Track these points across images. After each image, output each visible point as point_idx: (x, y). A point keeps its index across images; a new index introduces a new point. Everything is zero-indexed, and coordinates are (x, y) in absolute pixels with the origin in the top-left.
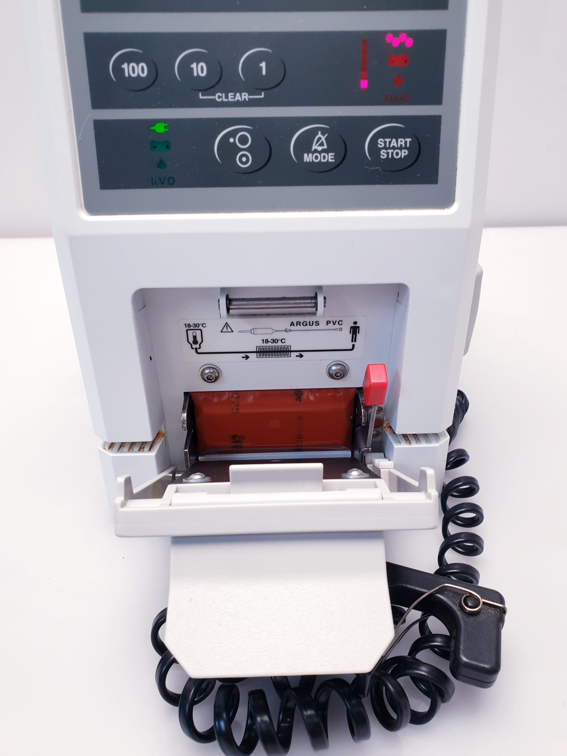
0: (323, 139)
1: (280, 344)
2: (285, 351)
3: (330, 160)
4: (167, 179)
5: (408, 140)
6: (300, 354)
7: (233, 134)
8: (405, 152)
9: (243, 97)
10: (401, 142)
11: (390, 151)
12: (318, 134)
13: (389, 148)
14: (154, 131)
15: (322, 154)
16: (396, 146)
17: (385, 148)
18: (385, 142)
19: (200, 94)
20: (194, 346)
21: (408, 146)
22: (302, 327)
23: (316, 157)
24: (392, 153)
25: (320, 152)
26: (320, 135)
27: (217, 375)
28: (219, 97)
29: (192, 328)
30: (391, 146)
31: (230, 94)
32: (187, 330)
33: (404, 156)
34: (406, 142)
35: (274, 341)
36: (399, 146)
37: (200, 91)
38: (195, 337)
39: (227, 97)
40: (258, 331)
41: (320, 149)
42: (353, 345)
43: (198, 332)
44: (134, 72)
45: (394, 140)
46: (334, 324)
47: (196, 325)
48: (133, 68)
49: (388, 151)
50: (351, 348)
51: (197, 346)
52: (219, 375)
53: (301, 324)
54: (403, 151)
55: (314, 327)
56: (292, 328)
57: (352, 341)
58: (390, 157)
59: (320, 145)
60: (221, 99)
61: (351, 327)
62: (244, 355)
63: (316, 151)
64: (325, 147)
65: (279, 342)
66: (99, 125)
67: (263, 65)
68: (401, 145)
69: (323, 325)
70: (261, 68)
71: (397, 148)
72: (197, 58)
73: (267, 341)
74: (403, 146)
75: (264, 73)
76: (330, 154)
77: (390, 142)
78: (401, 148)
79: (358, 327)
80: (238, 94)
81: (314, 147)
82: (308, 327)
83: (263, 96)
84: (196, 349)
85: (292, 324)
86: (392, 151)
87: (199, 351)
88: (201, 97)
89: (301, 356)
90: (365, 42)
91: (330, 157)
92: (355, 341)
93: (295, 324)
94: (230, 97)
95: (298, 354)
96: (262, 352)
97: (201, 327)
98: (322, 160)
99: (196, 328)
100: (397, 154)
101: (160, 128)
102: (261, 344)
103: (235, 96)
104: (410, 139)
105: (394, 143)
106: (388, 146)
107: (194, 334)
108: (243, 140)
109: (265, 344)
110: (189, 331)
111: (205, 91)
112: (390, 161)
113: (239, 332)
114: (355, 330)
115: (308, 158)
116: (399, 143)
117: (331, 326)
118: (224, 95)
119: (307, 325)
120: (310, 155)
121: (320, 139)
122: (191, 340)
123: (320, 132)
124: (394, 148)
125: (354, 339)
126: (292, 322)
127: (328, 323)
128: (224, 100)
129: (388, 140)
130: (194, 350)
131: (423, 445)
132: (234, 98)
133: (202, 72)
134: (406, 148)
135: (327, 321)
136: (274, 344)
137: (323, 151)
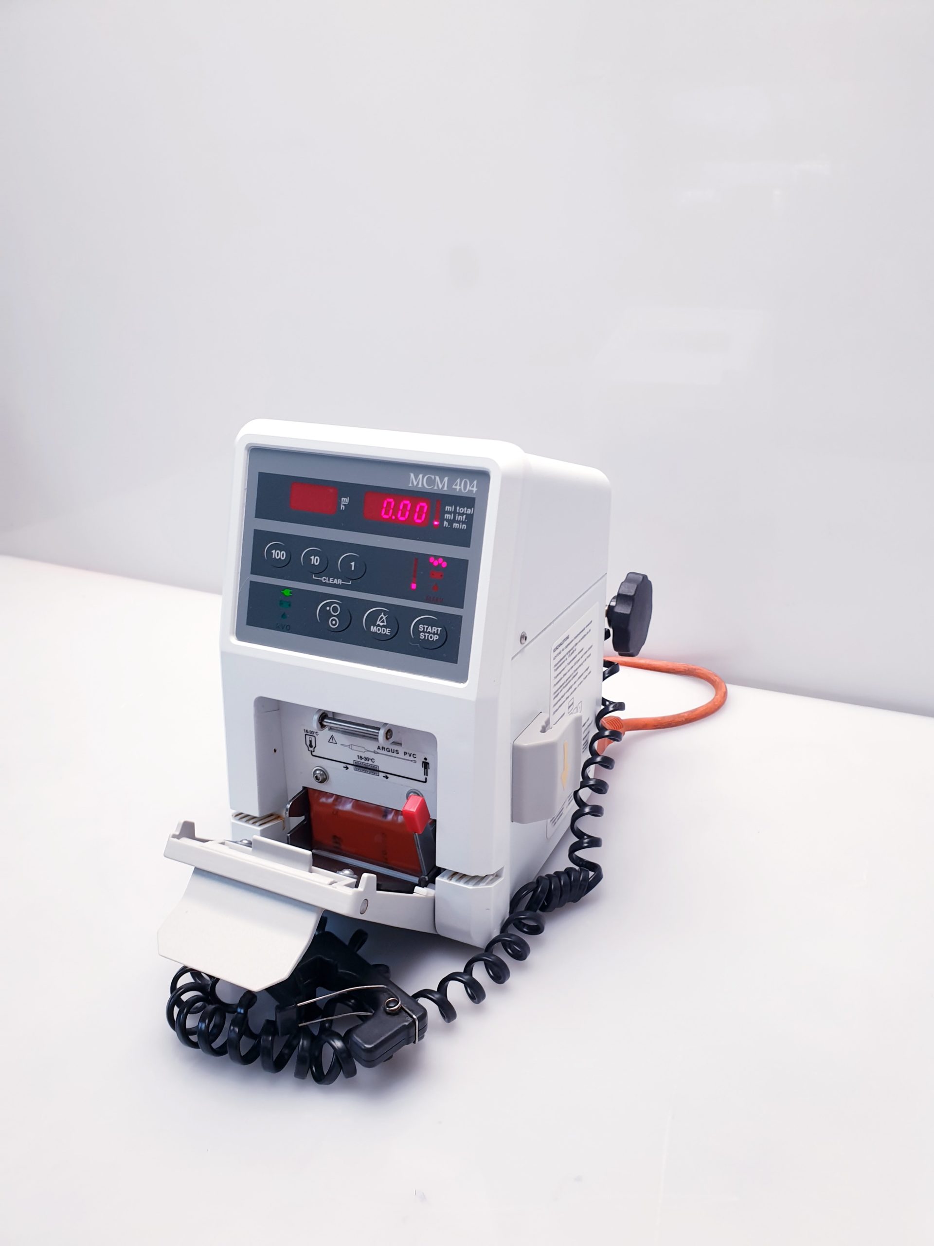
0: (384, 618)
1: (370, 762)
2: (375, 770)
3: (387, 633)
4: (285, 627)
5: (439, 629)
6: (387, 775)
7: (329, 604)
8: (436, 637)
9: (339, 582)
10: (435, 629)
11: (427, 634)
12: (381, 614)
13: (426, 632)
14: (283, 594)
15: (383, 628)
16: (431, 632)
17: (423, 631)
18: (424, 628)
19: (314, 576)
20: (310, 749)
21: (439, 633)
22: (385, 752)
23: (379, 630)
24: (428, 636)
25: (382, 627)
26: (382, 615)
27: (325, 777)
28: (324, 579)
29: (309, 734)
30: (428, 631)
31: (331, 579)
32: (306, 735)
33: (436, 640)
34: (438, 630)
35: (367, 759)
36: (433, 632)
37: (315, 573)
38: (311, 742)
39: (329, 580)
40: (354, 748)
41: (381, 624)
42: (426, 778)
43: (313, 739)
44: (278, 556)
45: (430, 627)
46: (410, 756)
47: (312, 732)
48: (278, 553)
49: (426, 634)
50: (424, 780)
51: (312, 749)
52: (326, 776)
53: (386, 749)
54: (435, 636)
55: (394, 754)
56: (379, 751)
57: (425, 775)
58: (426, 638)
59: (383, 622)
60: (325, 581)
61: (423, 762)
62: (344, 765)
63: (379, 625)
64: (385, 624)
65: (370, 761)
66: (252, 584)
67: (353, 564)
68: (434, 632)
69: (401, 755)
70: (351, 565)
71: (431, 633)
72: (315, 553)
73: (361, 758)
74: (436, 632)
75: (353, 569)
76: (388, 629)
77: (427, 628)
78: (434, 634)
79: (428, 763)
80: (336, 580)
81: (378, 623)
82: (390, 753)
83: (350, 583)
84: (311, 751)
85: (379, 748)
86: (428, 634)
87: (314, 753)
88: (314, 578)
89: (387, 778)
90: (416, 560)
91: (387, 631)
92: (427, 775)
93: (381, 748)
94: (331, 580)
95: (384, 775)
96: (358, 766)
97: (315, 735)
98: (382, 633)
99: (312, 734)
100: (431, 637)
101: (287, 593)
102: (357, 759)
103: (334, 580)
104: (441, 629)
105: (429, 629)
106: (425, 630)
107: (310, 739)
108: (335, 610)
109: (359, 760)
110: (307, 736)
111: (317, 574)
112: (426, 641)
113: (342, 745)
114: (426, 765)
115: (373, 629)
116: (433, 630)
117: (407, 757)
118: (327, 578)
119: (389, 751)
120: (375, 627)
121: (382, 618)
122: (308, 743)
123: (383, 613)
124: (429, 633)
125: (426, 773)
126: (379, 747)
127: (405, 753)
128: (327, 582)
129: (426, 627)
130: (310, 752)
131: (461, 884)
132: (333, 582)
133: (317, 562)
134: (437, 634)
135: (405, 752)
136: (366, 762)
137: (383, 626)
